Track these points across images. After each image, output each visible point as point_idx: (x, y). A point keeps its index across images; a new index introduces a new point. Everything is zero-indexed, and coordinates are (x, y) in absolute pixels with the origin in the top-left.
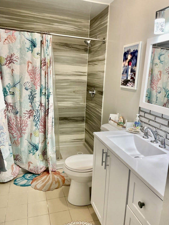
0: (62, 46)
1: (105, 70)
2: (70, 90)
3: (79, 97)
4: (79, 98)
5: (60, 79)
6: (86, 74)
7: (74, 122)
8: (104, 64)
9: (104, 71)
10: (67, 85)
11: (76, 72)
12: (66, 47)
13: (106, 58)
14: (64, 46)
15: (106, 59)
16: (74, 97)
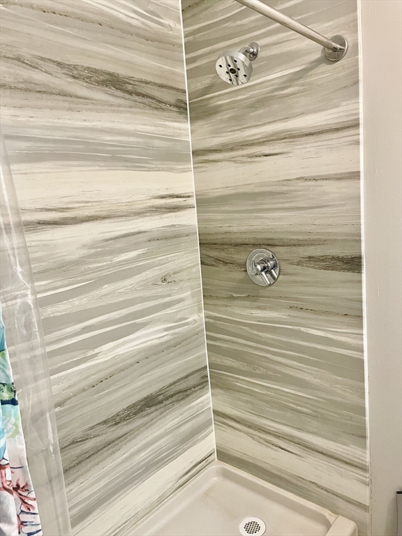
0: (98, 83)
1: (362, 169)
2: (148, 274)
3: (182, 296)
4: (182, 300)
5: (108, 235)
6: (193, 201)
7: (178, 401)
8: (358, 143)
9: (359, 172)
10: (139, 256)
11: (162, 197)
12: (113, 90)
13: (361, 117)
14: (103, 83)
15: (361, 122)
16: (167, 299)
